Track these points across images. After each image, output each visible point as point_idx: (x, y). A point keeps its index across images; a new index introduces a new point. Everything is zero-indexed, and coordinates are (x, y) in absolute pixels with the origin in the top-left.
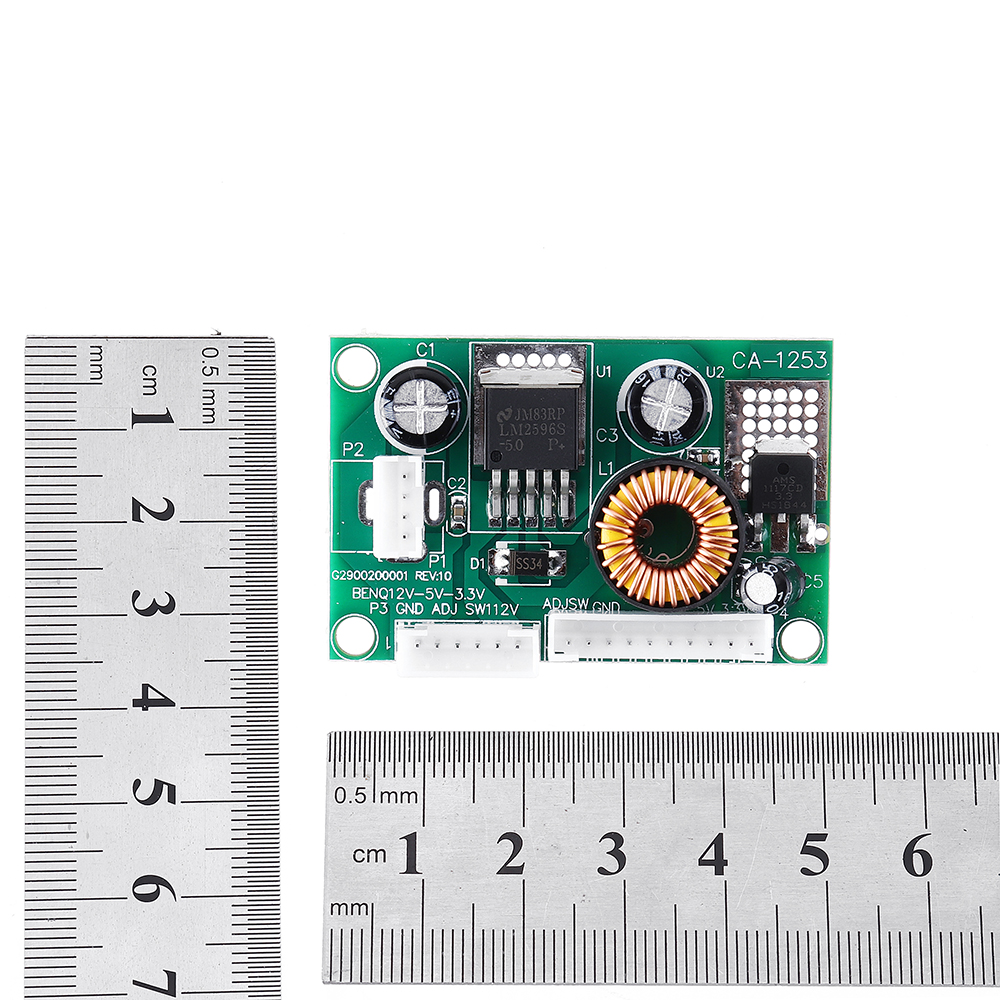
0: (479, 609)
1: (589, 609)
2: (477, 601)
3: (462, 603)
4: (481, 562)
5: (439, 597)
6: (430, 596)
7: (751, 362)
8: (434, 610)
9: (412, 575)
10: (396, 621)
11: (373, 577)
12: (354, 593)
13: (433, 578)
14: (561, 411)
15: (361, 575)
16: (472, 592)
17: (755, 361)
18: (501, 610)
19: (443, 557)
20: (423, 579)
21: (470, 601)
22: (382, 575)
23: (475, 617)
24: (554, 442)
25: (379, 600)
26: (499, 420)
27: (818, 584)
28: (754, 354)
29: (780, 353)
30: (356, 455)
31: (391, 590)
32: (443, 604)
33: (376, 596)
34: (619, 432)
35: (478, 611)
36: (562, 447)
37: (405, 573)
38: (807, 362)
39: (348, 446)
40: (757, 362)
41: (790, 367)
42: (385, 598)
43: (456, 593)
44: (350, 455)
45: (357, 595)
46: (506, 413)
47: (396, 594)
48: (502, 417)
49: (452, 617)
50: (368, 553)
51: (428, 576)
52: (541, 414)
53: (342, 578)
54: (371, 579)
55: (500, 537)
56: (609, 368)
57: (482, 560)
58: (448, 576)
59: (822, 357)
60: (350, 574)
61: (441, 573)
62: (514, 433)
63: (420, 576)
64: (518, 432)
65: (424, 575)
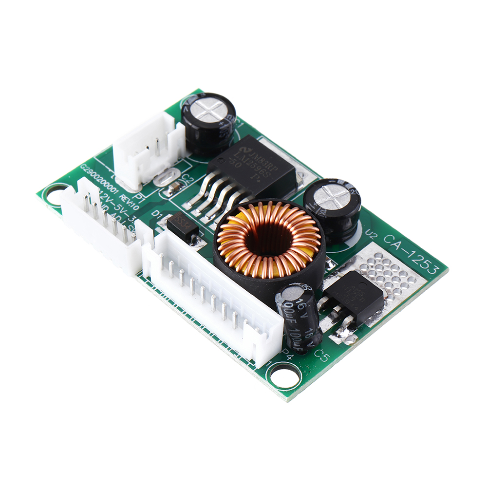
3: (129, 223)
4: (159, 215)
5: (121, 212)
6: (117, 208)
7: (395, 244)
9: (119, 194)
11: (100, 181)
13: (128, 203)
14: (276, 169)
15: (95, 176)
17: (397, 245)
19: (144, 199)
20: (123, 200)
22: (105, 183)
24: (257, 176)
26: (240, 149)
27: (324, 359)
28: (400, 242)
29: (414, 252)
31: (102, 192)
32: (119, 216)
36: (259, 181)
37: (117, 191)
38: (425, 265)
40: (398, 247)
41: (413, 260)
43: (131, 218)
46: (247, 150)
47: (102, 195)
48: (243, 150)
50: (110, 170)
51: (126, 201)
53: (85, 170)
54: (98, 180)
57: (162, 215)
58: (136, 208)
59: (435, 269)
60: (91, 171)
61: (134, 204)
62: (242, 159)
63: (123, 197)
64: (244, 160)
65: (125, 199)
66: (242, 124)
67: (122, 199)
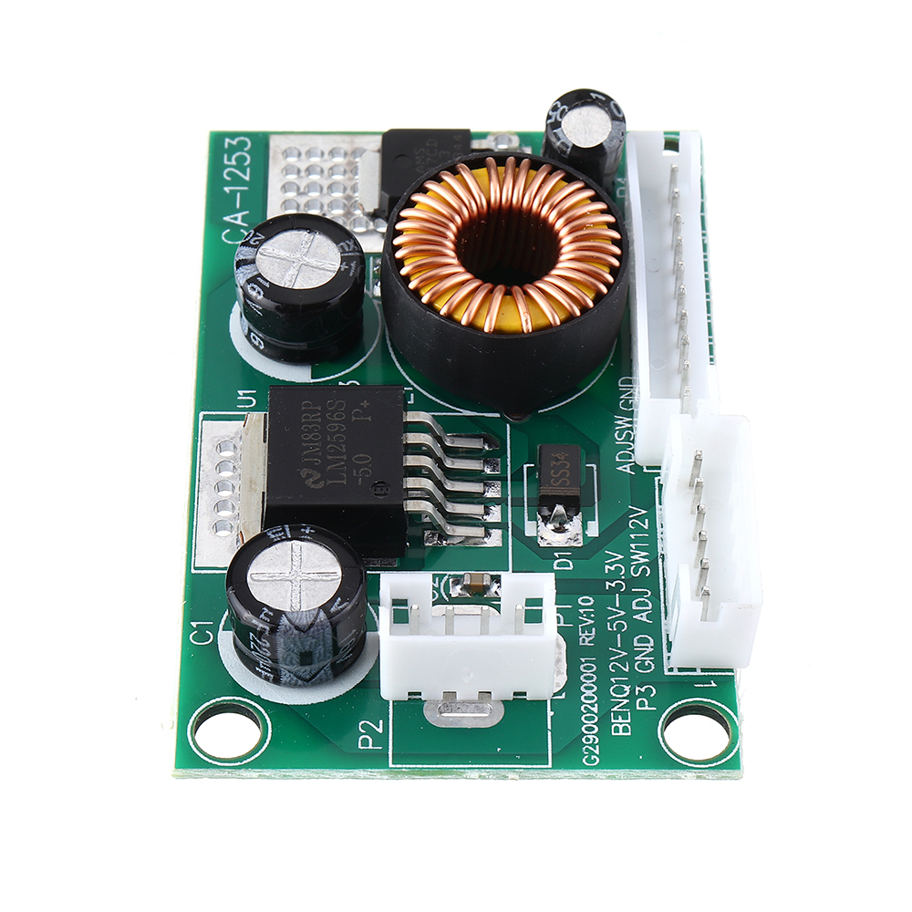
0: (640, 557)
1: (631, 414)
2: (627, 562)
3: (630, 582)
4: (561, 557)
5: (623, 613)
6: (620, 626)
7: (238, 222)
8: (644, 619)
9: (586, 651)
10: (666, 673)
11: (592, 705)
12: (621, 733)
13: (591, 622)
15: (590, 724)
16: (612, 568)
17: (236, 218)
18: (639, 529)
20: (594, 633)
21: (628, 570)
22: (589, 693)
23: (653, 564)
24: (357, 414)
25: (632, 696)
26: (321, 484)
28: (227, 218)
29: (226, 189)
30: (380, 730)
31: (612, 679)
32: (634, 608)
33: (626, 701)
34: (344, 379)
35: (642, 560)
36: (365, 404)
37: (583, 660)
38: (241, 160)
39: (365, 742)
40: (239, 215)
41: (247, 179)
42: (627, 688)
43: (613, 591)
44: (381, 739)
45: (625, 730)
46: (309, 476)
47: (619, 672)
48: (316, 482)
49: (656, 595)
50: (550, 713)
51: (589, 628)
52: (310, 432)
53: (597, 752)
54: (595, 710)
55: (519, 532)
56: (240, 392)
57: (556, 554)
58: (586, 601)
59: (234, 142)
60: (588, 740)
61: (581, 611)
62: (343, 466)
63: (587, 640)
64: (342, 460)
65: (587, 634)
66: (194, 624)
67: (591, 638)
